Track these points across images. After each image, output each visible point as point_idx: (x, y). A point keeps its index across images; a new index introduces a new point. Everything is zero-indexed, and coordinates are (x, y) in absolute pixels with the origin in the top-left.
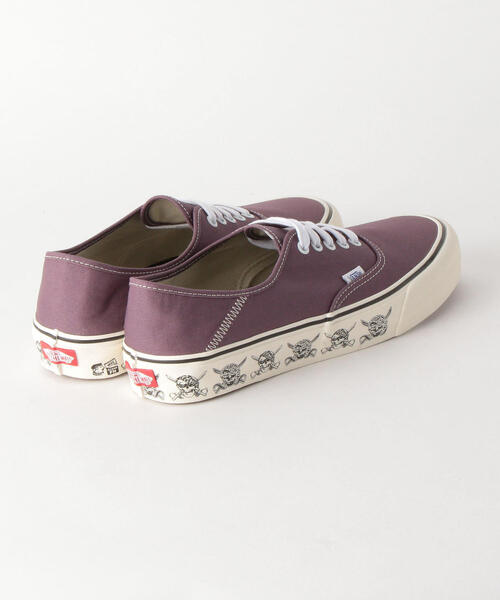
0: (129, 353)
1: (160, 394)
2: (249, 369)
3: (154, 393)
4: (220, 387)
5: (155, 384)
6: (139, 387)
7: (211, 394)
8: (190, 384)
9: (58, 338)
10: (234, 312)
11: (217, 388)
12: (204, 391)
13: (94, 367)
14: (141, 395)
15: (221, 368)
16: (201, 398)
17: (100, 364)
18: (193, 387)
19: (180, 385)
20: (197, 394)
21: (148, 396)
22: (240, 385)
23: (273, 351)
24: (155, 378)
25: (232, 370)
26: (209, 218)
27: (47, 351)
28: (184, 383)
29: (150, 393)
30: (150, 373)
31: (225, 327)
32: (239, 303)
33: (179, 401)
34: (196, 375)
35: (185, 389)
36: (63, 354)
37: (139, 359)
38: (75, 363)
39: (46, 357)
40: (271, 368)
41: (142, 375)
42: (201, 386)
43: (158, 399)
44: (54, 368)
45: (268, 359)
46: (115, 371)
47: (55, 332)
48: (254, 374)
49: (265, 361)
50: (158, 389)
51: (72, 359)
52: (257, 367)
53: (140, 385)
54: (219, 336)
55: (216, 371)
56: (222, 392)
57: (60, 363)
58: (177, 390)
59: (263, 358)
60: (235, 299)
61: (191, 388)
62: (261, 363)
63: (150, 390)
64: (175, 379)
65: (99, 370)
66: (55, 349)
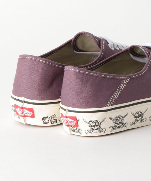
0: (63, 108)
1: (80, 131)
2: (129, 120)
3: (76, 131)
4: (113, 128)
5: (77, 125)
6: (68, 127)
7: (108, 132)
8: (96, 125)
9: (24, 102)
10: (122, 87)
11: (111, 128)
12: (104, 130)
13: (43, 119)
14: (69, 132)
15: (113, 117)
16: (102, 134)
17: (47, 117)
18: (98, 127)
19: (90, 126)
20: (100, 131)
21: (73, 133)
22: (124, 129)
23: (143, 111)
24: (77, 121)
25: (119, 119)
26: (109, 45)
27: (18, 110)
28: (93, 124)
29: (74, 131)
30: (74, 118)
31: (117, 94)
32: (125, 82)
33: (90, 135)
34: (100, 120)
35: (93, 127)
36: (26, 111)
37: (69, 111)
38: (33, 116)
39: (17, 114)
40: (141, 121)
41: (70, 120)
42: (103, 127)
43: (78, 134)
44: (22, 120)
45: (139, 116)
46: (55, 122)
47: (22, 99)
48: (132, 123)
49: (138, 117)
50: (78, 128)
51: (32, 113)
52: (134, 120)
53: (68, 126)
54: (113, 99)
55: (111, 118)
56: (114, 131)
57: (24, 116)
58: (89, 128)
59: (137, 115)
60: (122, 79)
61: (97, 127)
62: (136, 117)
63: (74, 129)
64: (88, 122)
65: (46, 120)
66: (22, 108)
